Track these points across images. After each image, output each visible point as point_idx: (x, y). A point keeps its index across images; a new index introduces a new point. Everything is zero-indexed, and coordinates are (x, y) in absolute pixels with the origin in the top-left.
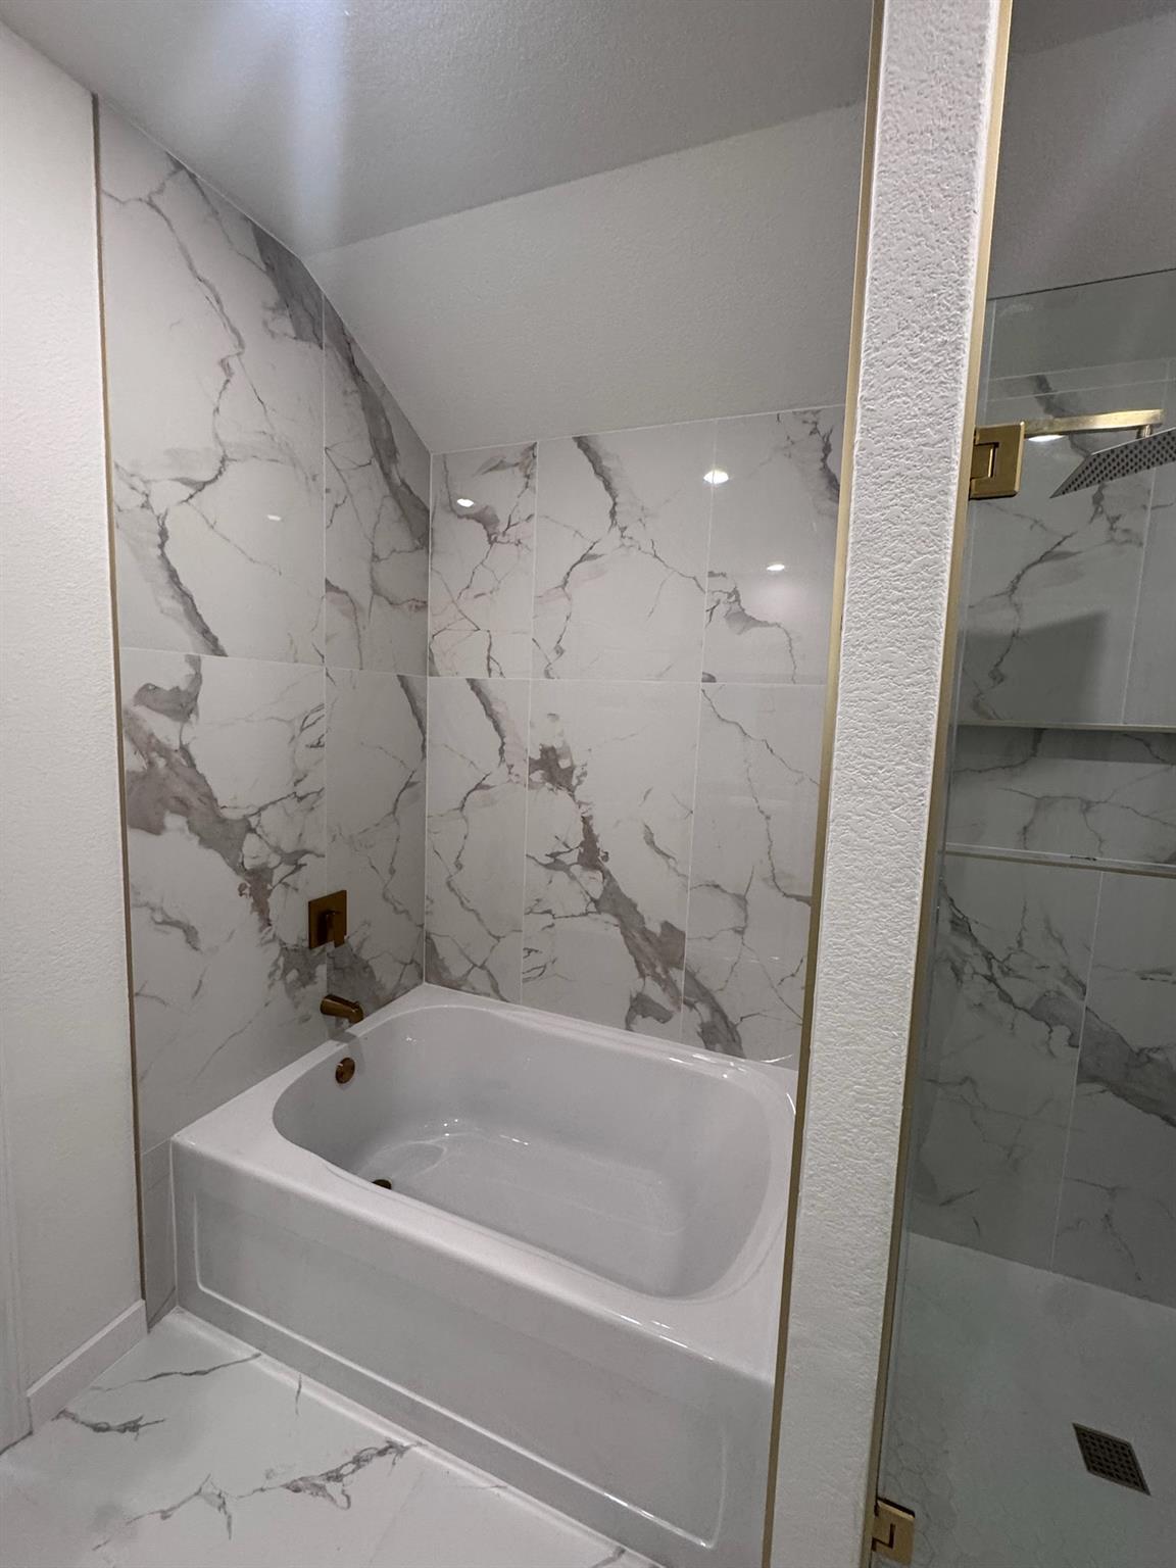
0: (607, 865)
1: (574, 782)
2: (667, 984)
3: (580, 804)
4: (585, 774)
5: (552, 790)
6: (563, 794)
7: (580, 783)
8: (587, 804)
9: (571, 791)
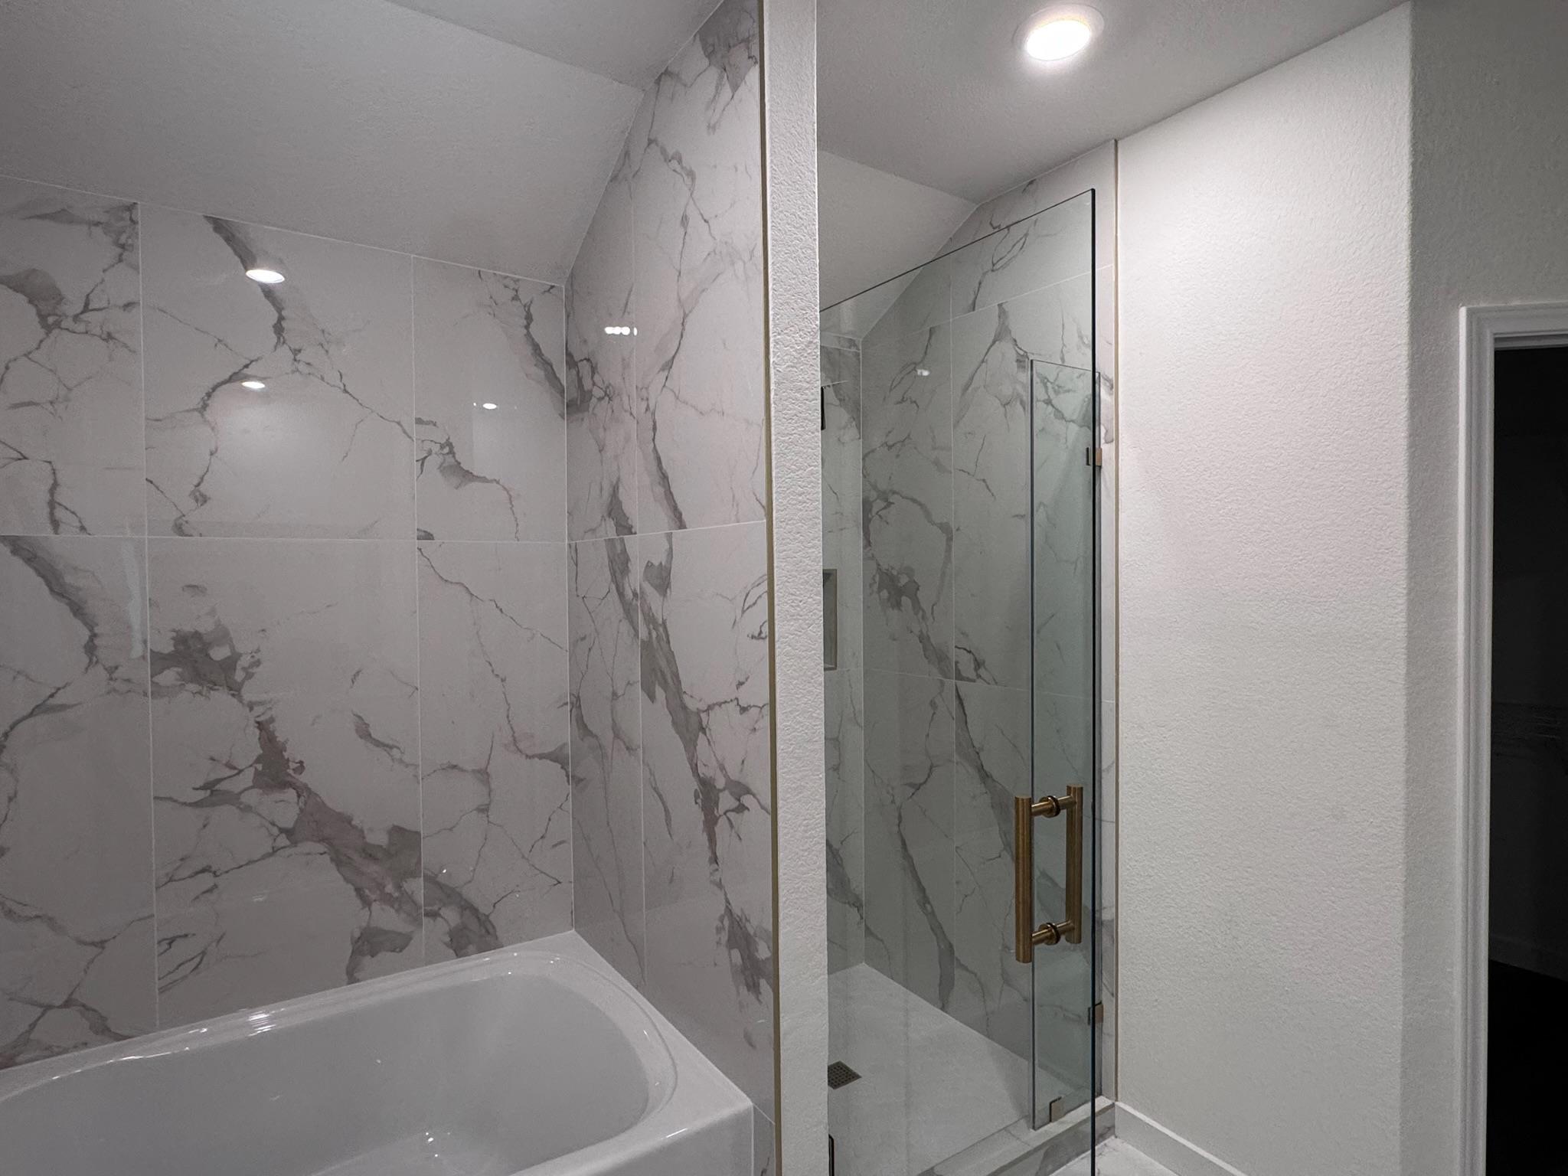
0: (303, 778)
1: (239, 675)
2: (401, 901)
3: (251, 706)
4: (258, 663)
5: (200, 693)
6: (221, 696)
7: (249, 676)
8: (261, 703)
9: (235, 690)
